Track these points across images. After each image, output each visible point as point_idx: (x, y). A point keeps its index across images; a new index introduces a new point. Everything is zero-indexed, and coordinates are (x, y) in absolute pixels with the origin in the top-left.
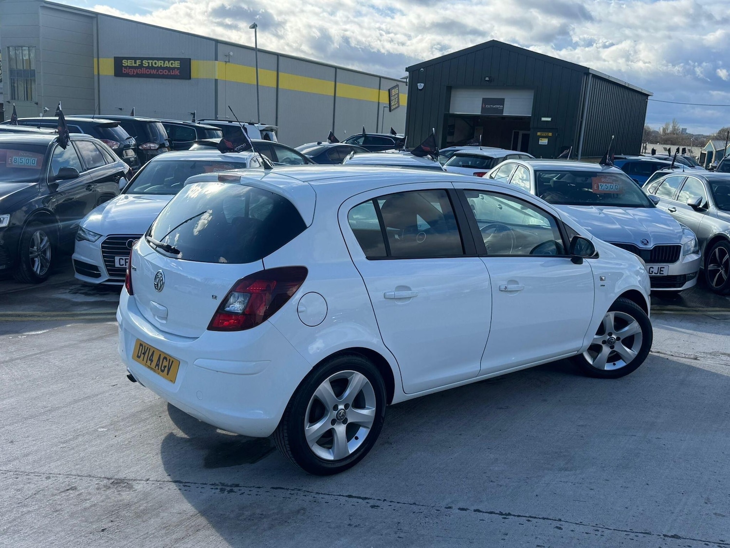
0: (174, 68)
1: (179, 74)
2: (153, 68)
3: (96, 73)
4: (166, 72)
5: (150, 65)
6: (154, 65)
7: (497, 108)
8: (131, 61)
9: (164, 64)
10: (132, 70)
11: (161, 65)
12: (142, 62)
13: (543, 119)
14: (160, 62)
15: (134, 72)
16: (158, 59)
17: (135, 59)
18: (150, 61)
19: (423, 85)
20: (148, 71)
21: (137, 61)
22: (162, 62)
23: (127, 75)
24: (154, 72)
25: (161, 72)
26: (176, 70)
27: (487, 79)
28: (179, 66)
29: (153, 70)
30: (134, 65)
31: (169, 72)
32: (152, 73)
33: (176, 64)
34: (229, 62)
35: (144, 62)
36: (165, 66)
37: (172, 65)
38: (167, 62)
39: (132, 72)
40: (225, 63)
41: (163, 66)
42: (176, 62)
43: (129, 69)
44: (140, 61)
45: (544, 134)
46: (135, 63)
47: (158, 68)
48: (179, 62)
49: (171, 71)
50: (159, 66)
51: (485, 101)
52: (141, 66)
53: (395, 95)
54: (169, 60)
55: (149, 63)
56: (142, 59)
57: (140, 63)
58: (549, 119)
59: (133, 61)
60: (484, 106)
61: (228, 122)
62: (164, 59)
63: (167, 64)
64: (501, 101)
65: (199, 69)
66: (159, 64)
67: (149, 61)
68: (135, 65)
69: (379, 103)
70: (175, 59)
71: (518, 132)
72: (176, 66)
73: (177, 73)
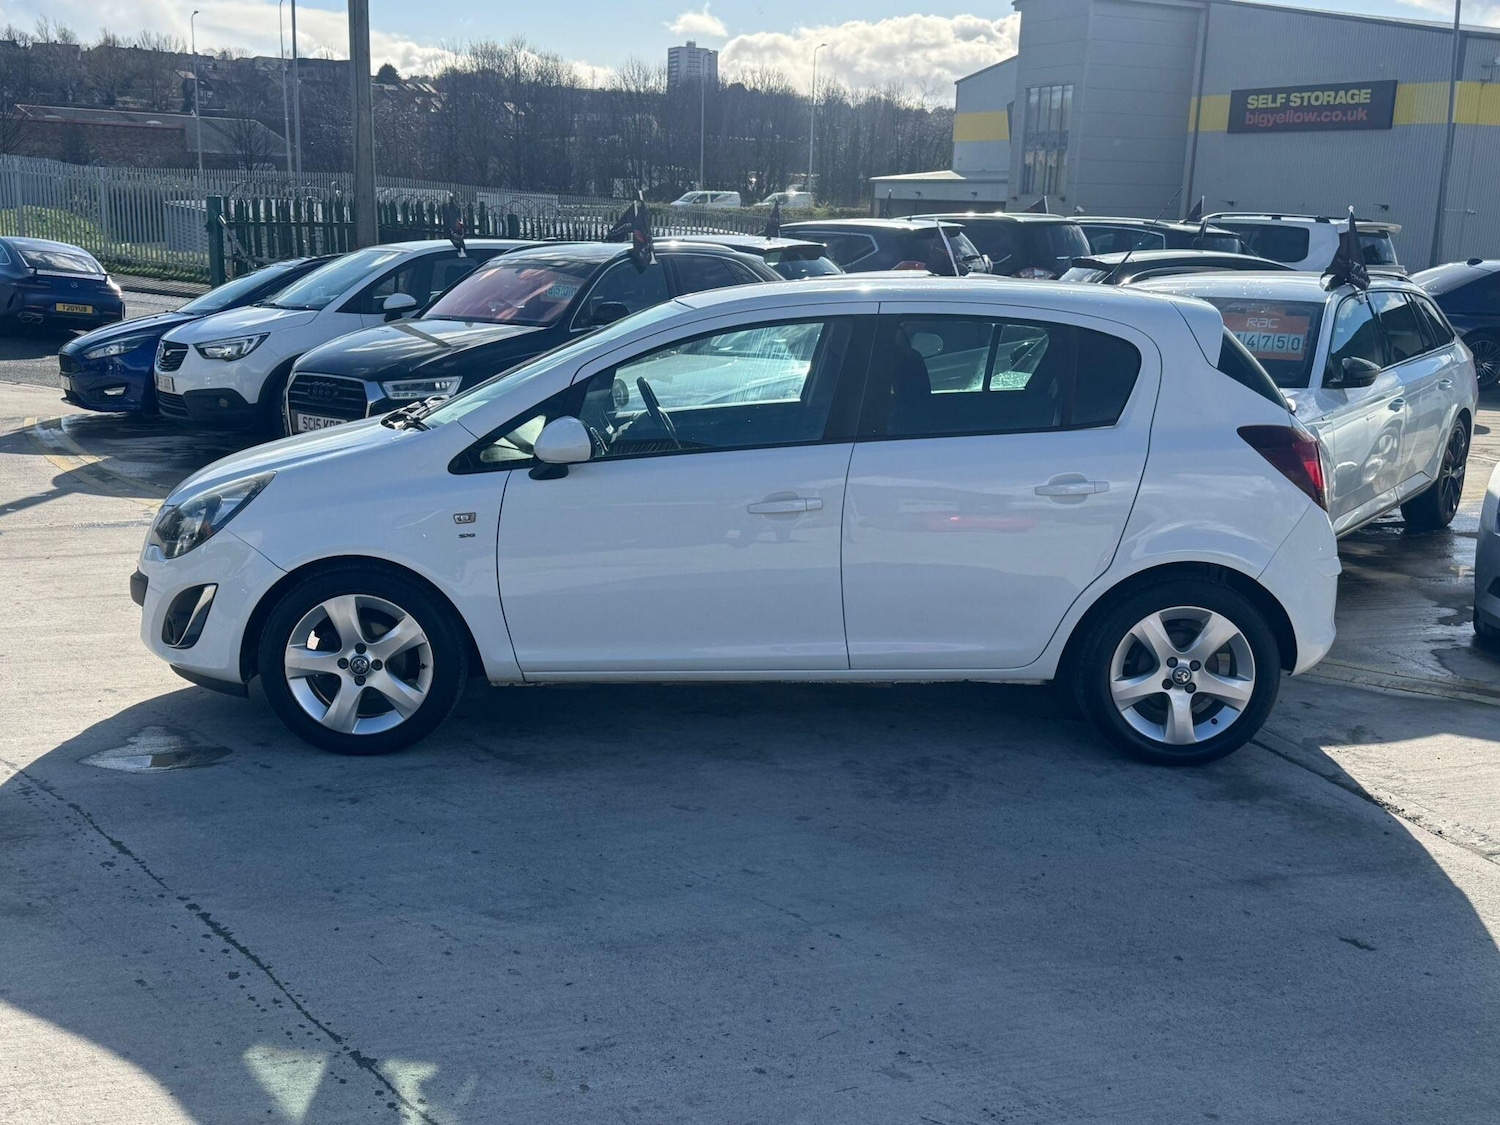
0: (1357, 106)
1: (1365, 118)
2: (1310, 108)
3: (1191, 128)
4: (1337, 116)
5: (1305, 103)
6: (1313, 103)
8: (1266, 97)
9: (1335, 98)
10: (1266, 116)
11: (1328, 102)
12: (1288, 99)
14: (1326, 93)
15: (1268, 121)
16: (1323, 88)
17: (1274, 92)
18: (1306, 95)
20: (1299, 117)
21: (1279, 96)
22: (1332, 93)
23: (1254, 129)
24: (1312, 117)
25: (1326, 116)
26: (1360, 109)
28: (1368, 101)
29: (1311, 114)
30: (1270, 105)
31: (1345, 114)
32: (1307, 120)
33: (1363, 96)
34: (1491, 80)
35: (1292, 98)
36: (1337, 103)
37: (1353, 99)
38: (1342, 93)
39: (1266, 120)
40: (1479, 84)
41: (1332, 103)
42: (1363, 91)
43: (1259, 115)
44: (1284, 95)
46: (1274, 101)
47: (1321, 108)
48: (1370, 91)
49: (1349, 113)
50: (1325, 103)
52: (1286, 106)
54: (1347, 87)
55: (1302, 98)
56: (1289, 91)
57: (1283, 100)
59: (1270, 96)
61: (1268, 218)
62: (1336, 88)
63: (1343, 98)
65: (1418, 105)
66: (1326, 98)
67: (1303, 94)
68: (1274, 105)
70: (1360, 86)
72: (1362, 101)
73: (1362, 115)
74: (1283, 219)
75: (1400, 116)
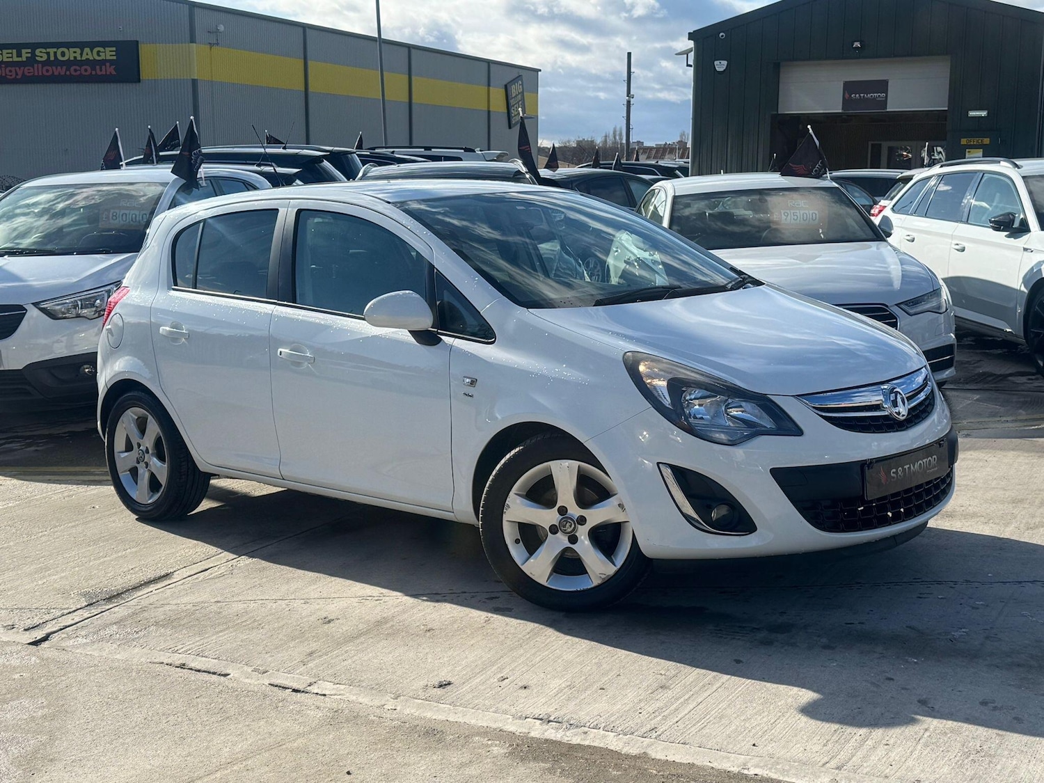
0: (104, 62)
1: (114, 73)
2: (56, 62)
4: (86, 70)
5: (52, 58)
6: (60, 58)
7: (875, 99)
8: (10, 51)
9: (81, 54)
10: (13, 69)
11: (75, 57)
12: (33, 53)
13: (972, 114)
14: (72, 50)
15: (17, 74)
16: (69, 45)
17: (19, 47)
18: (52, 51)
19: (725, 63)
20: (47, 71)
21: (24, 51)
22: (78, 50)
24: (61, 71)
25: (76, 70)
26: (108, 64)
27: (857, 44)
28: (115, 58)
29: (59, 67)
30: (16, 59)
31: (93, 69)
32: (56, 73)
33: (109, 54)
34: (218, 44)
35: (37, 52)
36: (84, 58)
37: (99, 55)
38: (87, 50)
39: (14, 73)
40: (209, 46)
41: (79, 58)
42: (108, 49)
43: (6, 67)
44: (30, 51)
45: (974, 141)
46: (19, 55)
47: (69, 63)
48: (114, 49)
49: (98, 67)
50: (72, 59)
51: (849, 87)
52: (32, 60)
53: (517, 95)
54: (92, 45)
55: (48, 54)
56: (34, 46)
57: (29, 55)
58: (984, 114)
59: (14, 51)
60: (847, 96)
61: (423, 150)
62: (81, 45)
63: (88, 54)
64: (882, 86)
65: (155, 61)
66: (71, 54)
67: (48, 50)
68: (20, 59)
69: (489, 112)
70: (104, 44)
71: (880, 145)
72: (108, 58)
73: (111, 70)
74: (433, 150)
75: (146, 71)
